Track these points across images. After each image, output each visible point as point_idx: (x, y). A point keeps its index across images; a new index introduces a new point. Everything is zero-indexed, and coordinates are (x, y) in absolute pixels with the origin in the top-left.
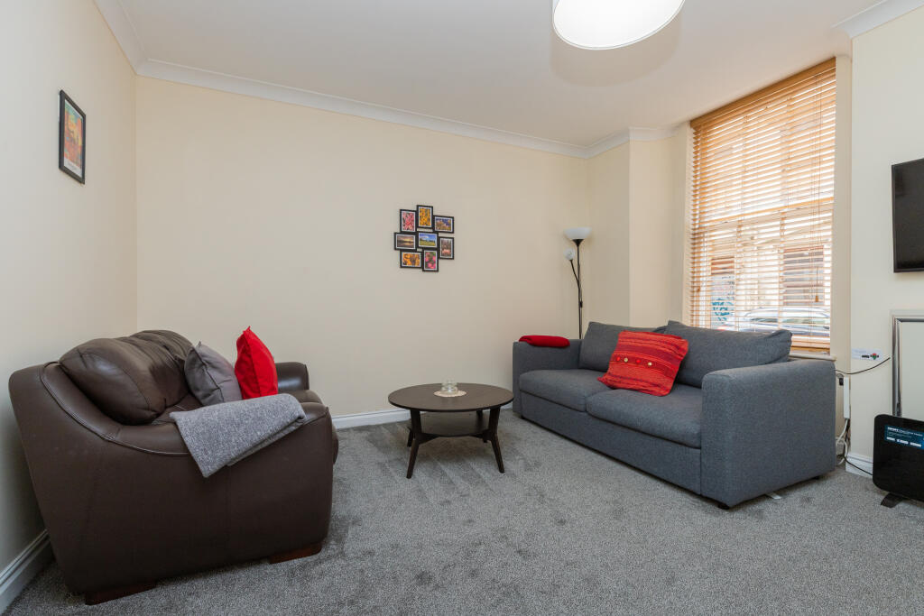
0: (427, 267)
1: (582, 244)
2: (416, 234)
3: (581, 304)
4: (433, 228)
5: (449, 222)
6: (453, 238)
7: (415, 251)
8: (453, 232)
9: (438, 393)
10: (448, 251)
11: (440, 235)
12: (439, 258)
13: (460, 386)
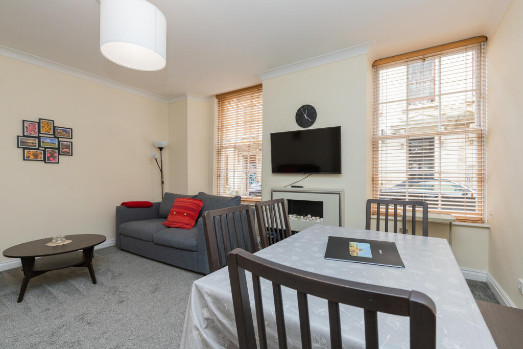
0: (48, 160)
1: (163, 150)
2: (39, 138)
3: (163, 183)
4: (54, 134)
5: (68, 132)
6: (72, 142)
7: (38, 149)
8: (72, 138)
9: (50, 244)
10: (67, 150)
11: (60, 139)
12: (59, 154)
13: (67, 238)
